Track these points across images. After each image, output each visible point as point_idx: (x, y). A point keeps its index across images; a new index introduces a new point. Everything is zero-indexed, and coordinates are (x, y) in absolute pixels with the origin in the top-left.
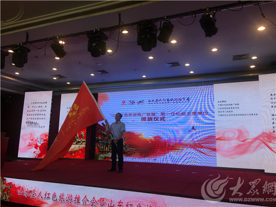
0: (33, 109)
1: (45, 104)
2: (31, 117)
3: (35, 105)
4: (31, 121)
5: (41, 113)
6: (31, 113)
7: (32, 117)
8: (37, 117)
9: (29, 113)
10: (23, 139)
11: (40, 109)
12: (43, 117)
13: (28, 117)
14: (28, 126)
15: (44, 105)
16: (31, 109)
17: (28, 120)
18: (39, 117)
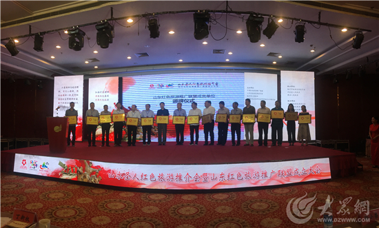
0: (65, 93)
1: (77, 89)
2: (63, 101)
3: (66, 89)
5: (73, 97)
6: (63, 97)
9: (60, 97)
11: (71, 93)
12: (76, 101)
13: (60, 101)
15: (75, 90)
16: (62, 93)
17: (60, 104)
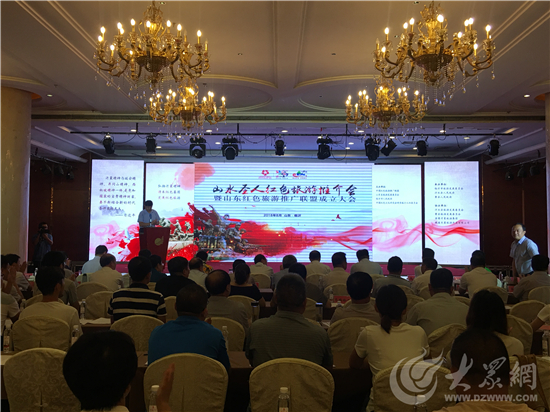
0: (111, 187)
1: (133, 181)
2: (107, 199)
3: (113, 181)
4: (109, 205)
5: (125, 194)
6: (107, 193)
7: (111, 200)
8: (119, 199)
9: (104, 193)
10: (97, 234)
11: (123, 188)
12: (131, 199)
13: (103, 199)
14: (104, 213)
15: (130, 182)
16: (107, 187)
17: (103, 204)
18: (123, 200)
